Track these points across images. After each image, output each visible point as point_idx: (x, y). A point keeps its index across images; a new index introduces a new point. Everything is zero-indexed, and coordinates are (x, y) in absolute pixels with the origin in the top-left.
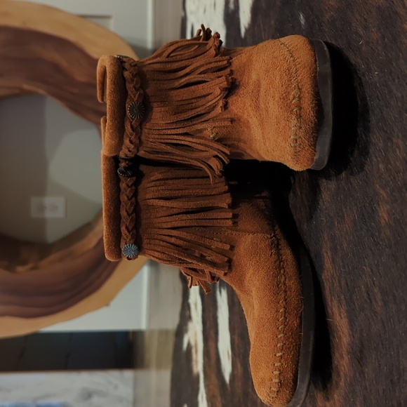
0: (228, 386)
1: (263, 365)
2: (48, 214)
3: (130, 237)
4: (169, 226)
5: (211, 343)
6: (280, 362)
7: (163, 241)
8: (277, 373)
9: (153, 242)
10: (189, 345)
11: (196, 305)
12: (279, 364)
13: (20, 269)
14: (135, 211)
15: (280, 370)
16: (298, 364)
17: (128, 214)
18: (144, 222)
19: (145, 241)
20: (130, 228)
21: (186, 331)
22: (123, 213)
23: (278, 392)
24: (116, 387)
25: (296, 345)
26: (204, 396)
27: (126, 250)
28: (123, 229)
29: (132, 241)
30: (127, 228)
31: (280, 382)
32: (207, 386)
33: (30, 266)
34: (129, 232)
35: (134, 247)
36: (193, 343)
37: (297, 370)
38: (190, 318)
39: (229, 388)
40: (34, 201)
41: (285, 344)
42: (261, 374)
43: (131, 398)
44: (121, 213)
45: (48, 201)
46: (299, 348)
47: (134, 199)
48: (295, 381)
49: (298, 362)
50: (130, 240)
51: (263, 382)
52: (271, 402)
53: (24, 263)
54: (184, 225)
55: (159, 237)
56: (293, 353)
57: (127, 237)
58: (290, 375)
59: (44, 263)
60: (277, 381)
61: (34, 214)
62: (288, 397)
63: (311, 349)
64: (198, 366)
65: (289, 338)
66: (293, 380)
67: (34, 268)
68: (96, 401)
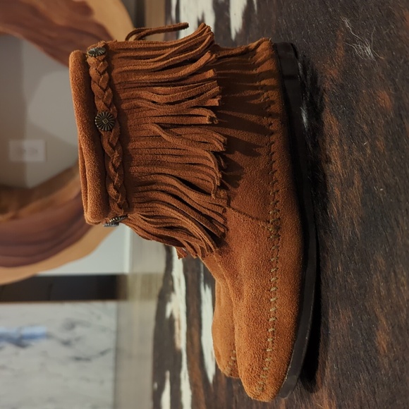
0: (212, 386)
2: (28, 158)
5: (194, 331)
10: (172, 315)
11: (179, 280)
21: (169, 300)
24: (99, 318)
26: (187, 377)
32: (190, 369)
36: (176, 316)
38: (172, 289)
39: (212, 390)
40: (13, 144)
43: (113, 328)
45: (27, 144)
64: (181, 342)
67: (14, 218)
68: (79, 331)
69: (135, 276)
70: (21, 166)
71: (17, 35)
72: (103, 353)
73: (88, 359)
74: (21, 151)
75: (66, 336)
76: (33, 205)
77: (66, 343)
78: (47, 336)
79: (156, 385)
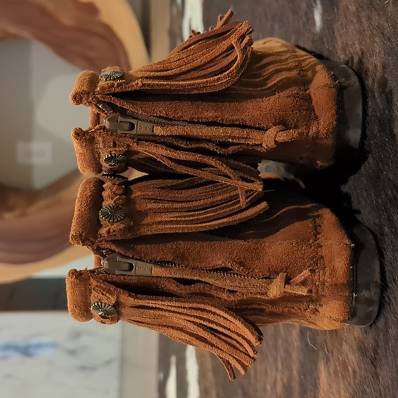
2: (36, 161)
13: (8, 216)
59: (32, 210)
67: (21, 216)
68: (85, 340)
70: (28, 170)
71: (26, 34)
72: (108, 363)
73: (93, 369)
74: (28, 153)
75: (71, 345)
76: (42, 203)
77: (72, 353)
78: (54, 345)
79: (161, 376)
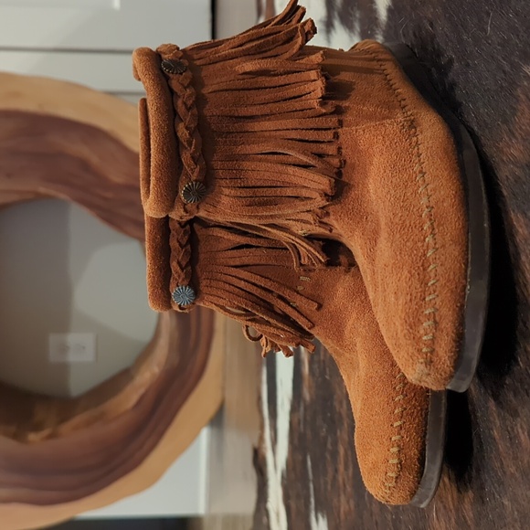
1: (375, 442)
2: (72, 358)
3: (183, 276)
4: (238, 263)
6: (399, 434)
7: (230, 284)
8: (395, 450)
9: (214, 283)
12: (398, 437)
13: (32, 437)
14: (189, 241)
15: (399, 446)
16: (424, 436)
17: (180, 245)
18: (202, 256)
19: (204, 283)
20: (184, 263)
22: (174, 243)
23: (397, 478)
25: (421, 409)
27: (177, 295)
28: (174, 265)
29: (186, 282)
30: (179, 263)
31: (400, 463)
33: (46, 432)
34: (182, 269)
35: (189, 291)
37: (424, 444)
40: (53, 339)
41: (405, 409)
42: (372, 457)
44: (171, 244)
45: (72, 339)
46: (426, 414)
47: (188, 227)
48: (422, 461)
49: (426, 434)
50: (183, 280)
51: (375, 466)
52: (386, 496)
53: (37, 428)
54: (258, 262)
55: (224, 278)
56: (417, 421)
57: (179, 276)
58: (414, 452)
59: (66, 428)
60: (396, 461)
61: (54, 357)
62: (412, 485)
63: (443, 415)
65: (410, 400)
66: (418, 459)
67: (51, 437)
69: (213, 518)
70: (63, 368)
71: (62, 196)
74: (64, 349)
76: (77, 420)
